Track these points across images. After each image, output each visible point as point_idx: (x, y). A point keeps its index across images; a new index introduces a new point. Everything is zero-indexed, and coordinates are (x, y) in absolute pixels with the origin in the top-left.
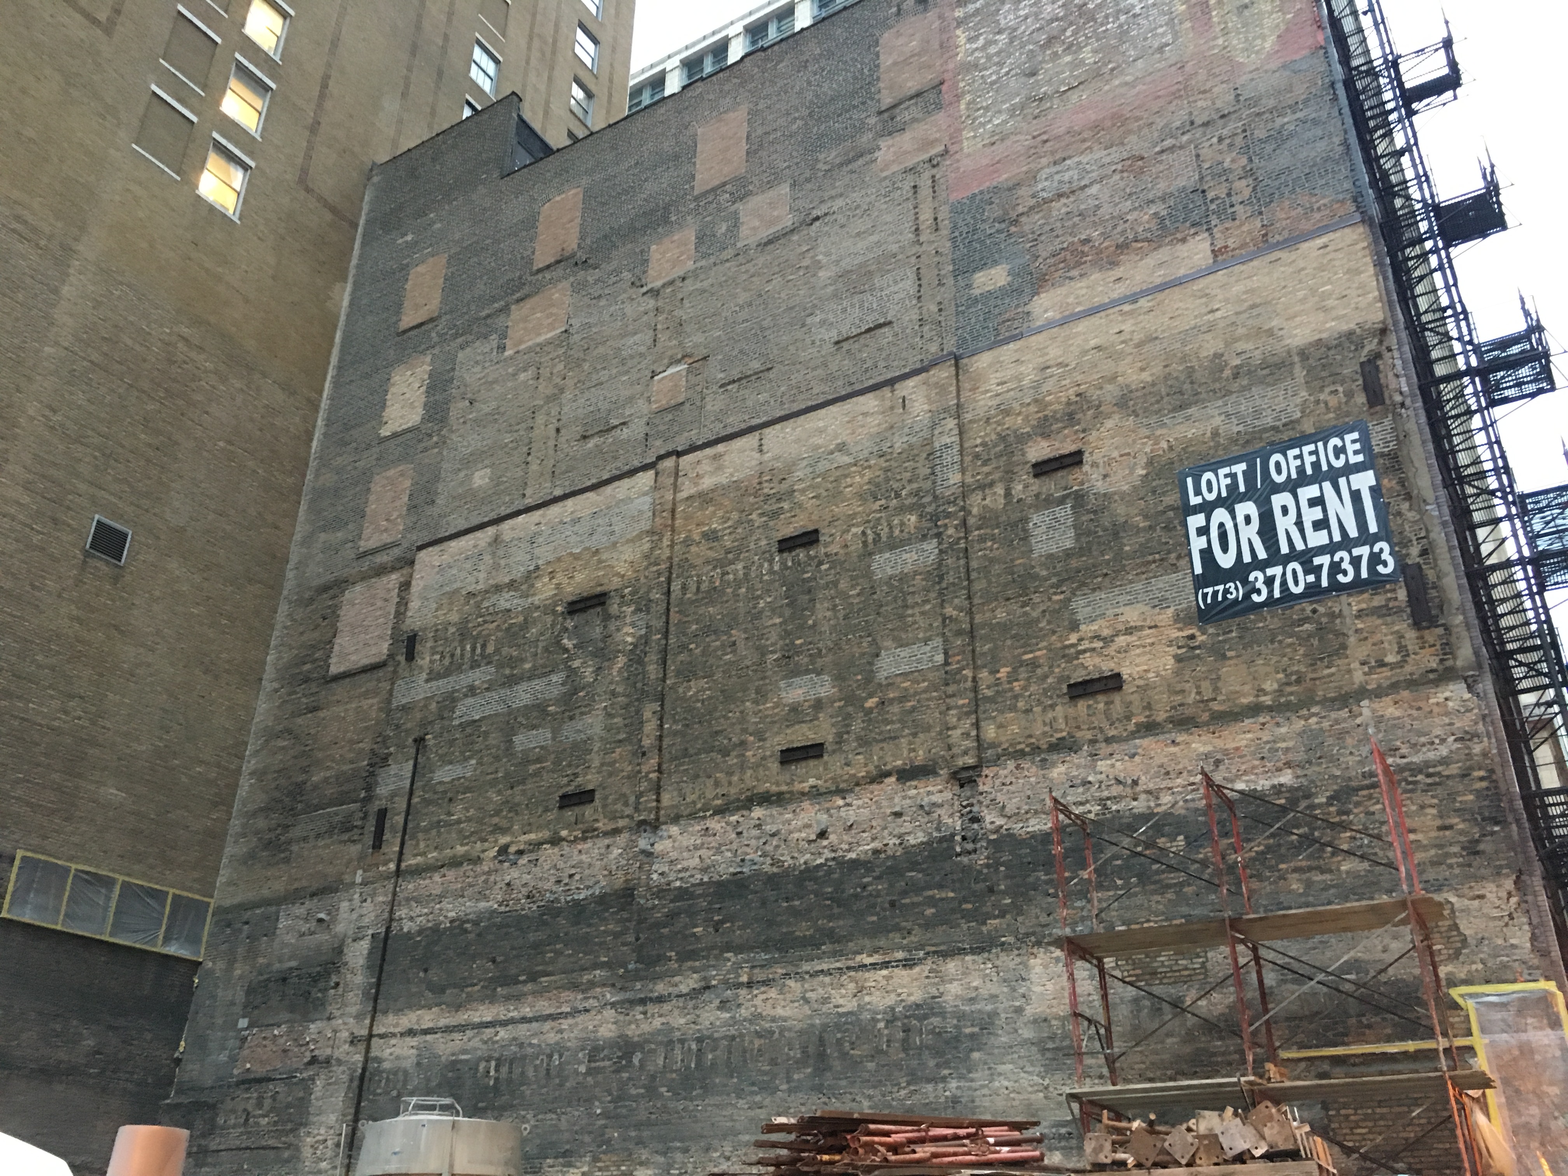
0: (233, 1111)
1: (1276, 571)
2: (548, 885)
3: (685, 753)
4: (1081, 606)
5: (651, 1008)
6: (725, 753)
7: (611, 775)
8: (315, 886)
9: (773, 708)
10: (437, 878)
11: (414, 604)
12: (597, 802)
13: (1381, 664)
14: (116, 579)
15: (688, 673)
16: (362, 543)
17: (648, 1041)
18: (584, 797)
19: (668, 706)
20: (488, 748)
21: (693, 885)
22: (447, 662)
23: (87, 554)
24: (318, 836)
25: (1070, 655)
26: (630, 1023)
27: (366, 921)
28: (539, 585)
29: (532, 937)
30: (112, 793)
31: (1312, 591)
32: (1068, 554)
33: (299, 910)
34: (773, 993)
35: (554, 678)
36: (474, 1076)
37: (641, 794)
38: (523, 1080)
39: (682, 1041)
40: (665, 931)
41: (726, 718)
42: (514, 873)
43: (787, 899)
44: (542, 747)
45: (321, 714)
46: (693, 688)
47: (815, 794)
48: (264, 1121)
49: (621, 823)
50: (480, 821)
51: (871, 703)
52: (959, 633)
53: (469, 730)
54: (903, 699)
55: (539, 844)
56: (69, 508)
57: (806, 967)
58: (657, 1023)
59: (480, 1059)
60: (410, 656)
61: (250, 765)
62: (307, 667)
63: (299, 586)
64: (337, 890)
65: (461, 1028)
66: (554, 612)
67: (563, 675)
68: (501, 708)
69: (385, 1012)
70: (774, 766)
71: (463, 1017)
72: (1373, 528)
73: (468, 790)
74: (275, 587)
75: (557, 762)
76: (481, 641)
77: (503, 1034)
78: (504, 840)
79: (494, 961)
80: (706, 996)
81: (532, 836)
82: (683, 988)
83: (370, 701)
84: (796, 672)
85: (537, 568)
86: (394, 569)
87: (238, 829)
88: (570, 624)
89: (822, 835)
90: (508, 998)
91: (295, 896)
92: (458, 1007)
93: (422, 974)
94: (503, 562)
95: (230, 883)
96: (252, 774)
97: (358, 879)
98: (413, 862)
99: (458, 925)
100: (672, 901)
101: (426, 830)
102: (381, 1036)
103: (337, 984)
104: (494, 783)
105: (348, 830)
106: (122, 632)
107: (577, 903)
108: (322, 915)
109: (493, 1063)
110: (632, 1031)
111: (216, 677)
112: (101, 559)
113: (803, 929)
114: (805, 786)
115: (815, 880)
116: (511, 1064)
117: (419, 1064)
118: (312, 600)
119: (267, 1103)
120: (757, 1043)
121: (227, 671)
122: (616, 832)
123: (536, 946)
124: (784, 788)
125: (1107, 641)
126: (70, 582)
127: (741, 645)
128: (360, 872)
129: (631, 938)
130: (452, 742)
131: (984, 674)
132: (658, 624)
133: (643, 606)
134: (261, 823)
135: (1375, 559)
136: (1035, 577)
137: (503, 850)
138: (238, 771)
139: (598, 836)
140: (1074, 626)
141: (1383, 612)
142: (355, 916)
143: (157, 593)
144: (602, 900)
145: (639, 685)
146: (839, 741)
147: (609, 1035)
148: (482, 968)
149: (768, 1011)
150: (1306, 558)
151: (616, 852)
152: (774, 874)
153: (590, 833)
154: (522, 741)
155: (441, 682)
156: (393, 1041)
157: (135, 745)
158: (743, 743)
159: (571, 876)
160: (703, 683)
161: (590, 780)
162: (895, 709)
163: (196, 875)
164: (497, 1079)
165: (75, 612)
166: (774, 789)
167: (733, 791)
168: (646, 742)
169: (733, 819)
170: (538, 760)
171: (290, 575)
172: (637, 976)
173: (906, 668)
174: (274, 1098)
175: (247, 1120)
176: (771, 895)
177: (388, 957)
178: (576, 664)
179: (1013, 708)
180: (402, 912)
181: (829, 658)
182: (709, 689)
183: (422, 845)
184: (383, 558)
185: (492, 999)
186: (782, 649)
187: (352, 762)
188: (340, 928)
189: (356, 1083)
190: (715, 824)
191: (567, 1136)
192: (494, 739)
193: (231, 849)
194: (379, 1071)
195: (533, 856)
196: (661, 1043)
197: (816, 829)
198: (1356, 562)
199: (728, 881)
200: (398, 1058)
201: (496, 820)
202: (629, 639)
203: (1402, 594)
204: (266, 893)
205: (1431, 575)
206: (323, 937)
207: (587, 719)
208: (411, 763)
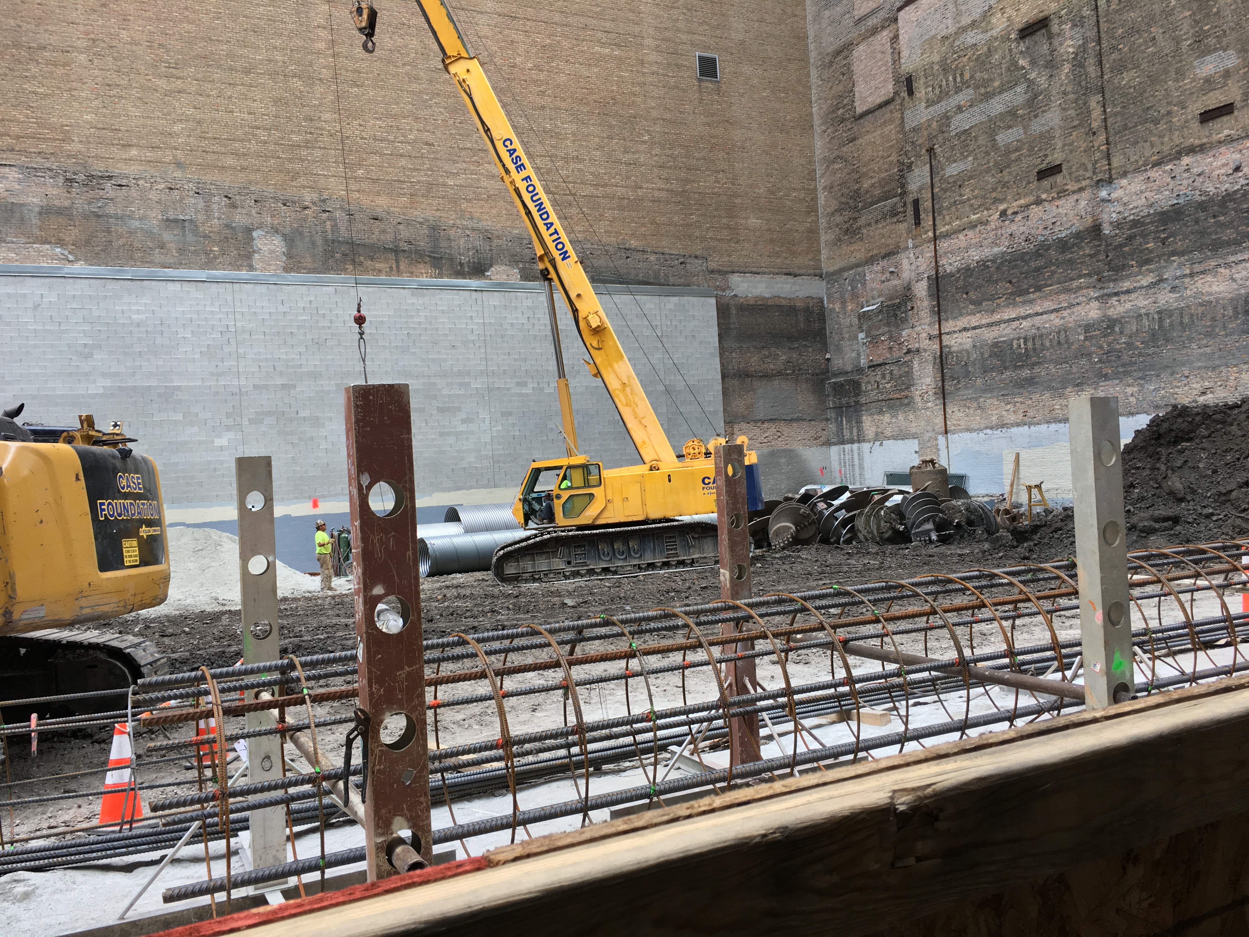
0: (869, 382)
2: (1040, 231)
3: (1126, 127)
5: (1123, 298)
6: (1156, 122)
7: (1071, 151)
8: (883, 251)
9: (1191, 82)
10: (961, 236)
11: (905, 54)
12: (1064, 172)
14: (718, 91)
15: (1120, 68)
16: (856, 13)
17: (1123, 317)
18: (1055, 170)
19: (1107, 96)
20: (979, 147)
21: (1142, 217)
22: (937, 91)
23: (700, 80)
24: (877, 222)
26: (1110, 308)
27: (922, 269)
28: (994, 21)
29: (1033, 264)
30: (753, 221)
33: (877, 268)
34: (1209, 278)
35: (1019, 89)
36: (1011, 348)
37: (1096, 162)
38: (1043, 347)
39: (1147, 315)
40: (1127, 249)
41: (1154, 96)
42: (1014, 227)
43: (1214, 216)
44: (1018, 141)
45: (858, 142)
46: (1126, 78)
47: (1230, 140)
48: (888, 386)
49: (1084, 183)
50: (984, 197)
53: (963, 138)
55: (1028, 206)
56: (682, 55)
57: (1232, 258)
58: (1128, 306)
59: (1013, 339)
60: (911, 92)
61: (821, 183)
62: (841, 111)
63: (820, 54)
64: (898, 253)
65: (998, 323)
66: (1009, 39)
67: (1025, 85)
68: (984, 118)
69: (947, 320)
70: (1195, 125)
71: (997, 317)
73: (971, 178)
74: (804, 60)
75: (1030, 149)
76: (959, 72)
77: (1025, 324)
78: (1002, 207)
79: (1010, 282)
80: (1162, 285)
81: (1022, 202)
82: (1144, 283)
83: (889, 128)
84: (1208, 51)
85: (991, 7)
86: (883, 28)
87: (825, 225)
88: (1022, 47)
89: (1237, 169)
90: (1024, 303)
91: (870, 260)
92: (993, 312)
93: (965, 296)
94: (963, 8)
95: (829, 258)
96: (825, 188)
97: (910, 245)
98: (943, 229)
99: (983, 264)
100: (1128, 230)
101: (948, 208)
102: (948, 334)
103: (913, 308)
104: (988, 170)
105: (895, 215)
106: (731, 124)
107: (1060, 240)
108: (892, 269)
109: (1022, 341)
110: (1110, 312)
111: (787, 132)
112: (707, 81)
113: (1229, 234)
114: (1222, 136)
115: (1234, 200)
116: (1034, 340)
117: (974, 346)
118: (831, 63)
119: (888, 377)
120: (1200, 310)
121: (793, 127)
122: (1081, 190)
123: (1038, 269)
124: (1205, 140)
126: (696, 102)
127: (1159, 38)
128: (910, 241)
129: (1102, 257)
130: (953, 148)
132: (1091, 34)
133: (1078, 22)
134: (838, 219)
137: (1003, 213)
138: (815, 189)
139: (1069, 194)
142: (913, 267)
143: (742, 91)
144: (1078, 235)
145: (1083, 83)
146: (1246, 99)
147: (1096, 316)
148: (1003, 287)
149: (1206, 289)
151: (1083, 203)
152: (1203, 201)
153: (1062, 193)
154: (1004, 138)
155: (936, 107)
156: (955, 336)
157: (757, 190)
158: (1169, 113)
159: (1053, 223)
160: (1133, 73)
161: (1057, 157)
163: (809, 257)
164: (1026, 349)
165: (705, 120)
166: (1197, 142)
167: (1166, 148)
168: (1095, 125)
169: (1168, 168)
170: (1017, 150)
171: (812, 47)
172: (1110, 280)
174: (891, 373)
175: (878, 386)
176: (1201, 215)
177: (941, 288)
178: (1033, 76)
180: (943, 261)
181: (1235, 35)
182: (1138, 77)
183: (947, 218)
184: (872, 22)
185: (1015, 304)
186: (1193, 35)
187: (886, 171)
188: (906, 275)
189: (938, 361)
190: (1154, 174)
191: (1077, 375)
192: (983, 140)
193: (825, 237)
194: (950, 353)
195: (1025, 214)
196: (1133, 317)
197: (1232, 166)
199: (1168, 211)
200: (960, 344)
201: (994, 195)
202: (1071, 50)
204: (853, 260)
206: (895, 282)
207: (1048, 115)
208: (928, 166)
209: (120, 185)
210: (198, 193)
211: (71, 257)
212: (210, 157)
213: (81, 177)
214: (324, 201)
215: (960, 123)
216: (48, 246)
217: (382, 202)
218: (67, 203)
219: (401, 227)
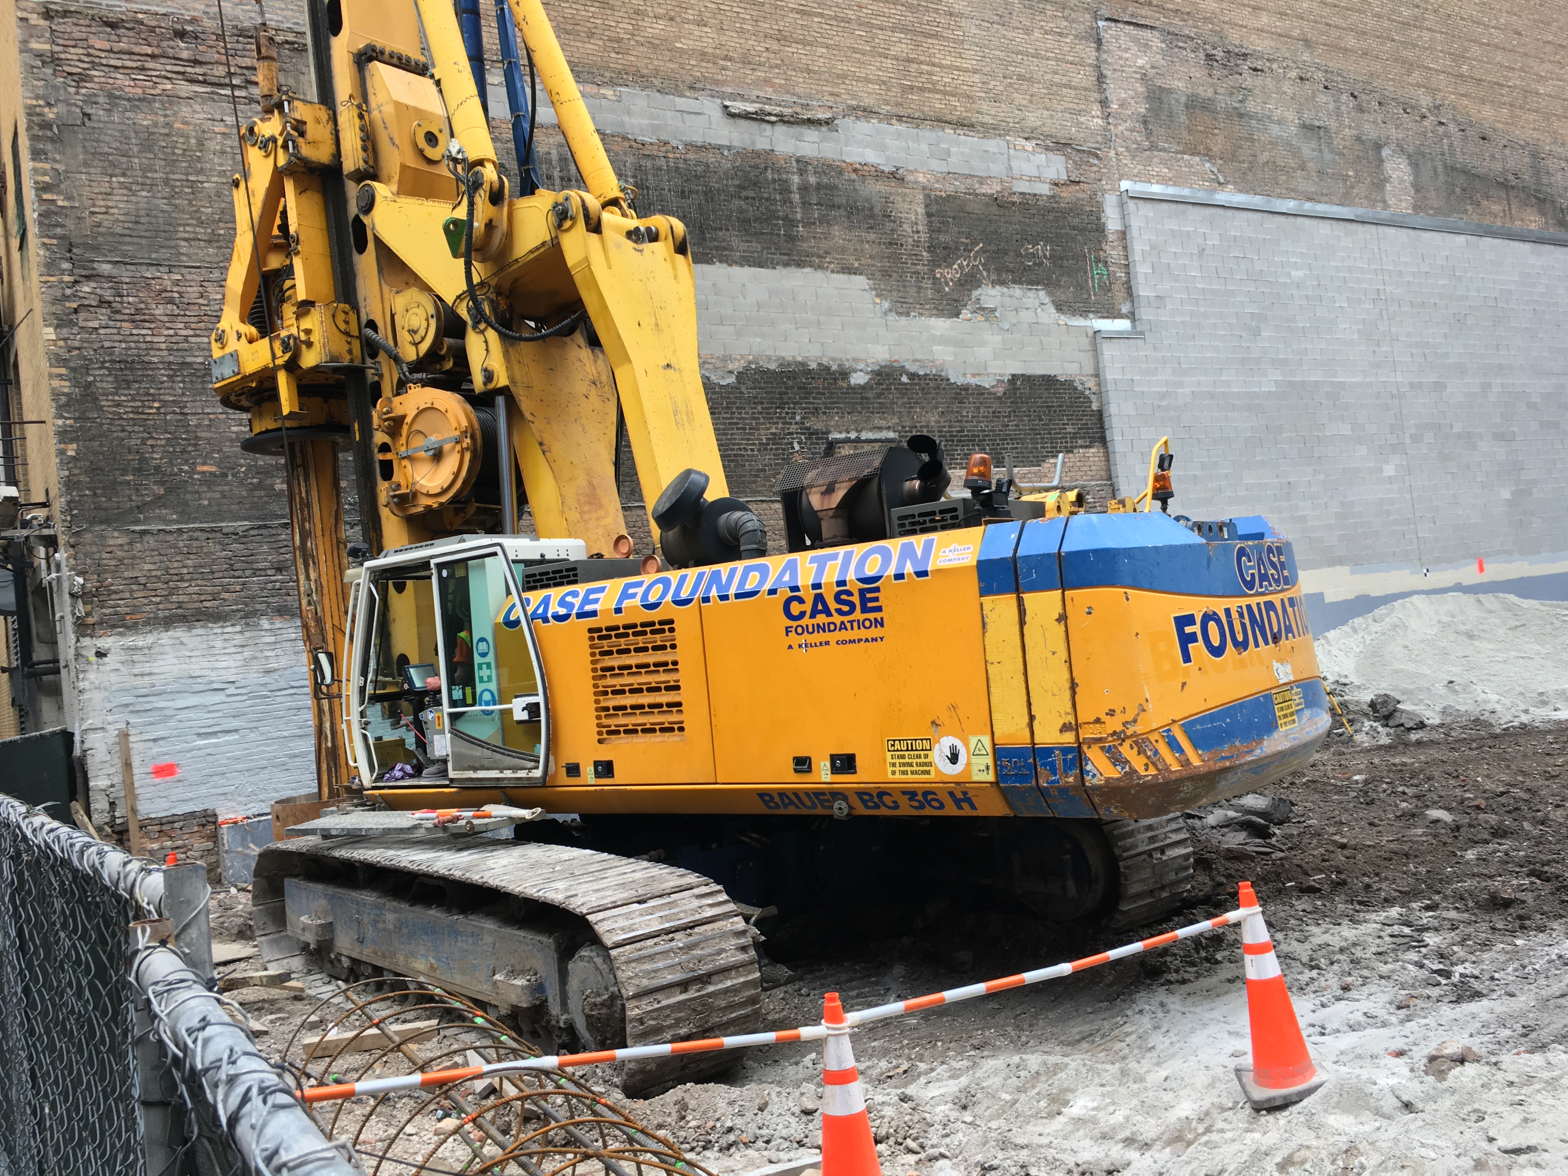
209: (1255, 70)
210: (1326, 88)
211: (1222, 180)
212: (1334, 33)
213: (1219, 54)
214: (1437, 107)
216: (1197, 159)
217: (1487, 112)
218: (1210, 93)
219: (1507, 152)
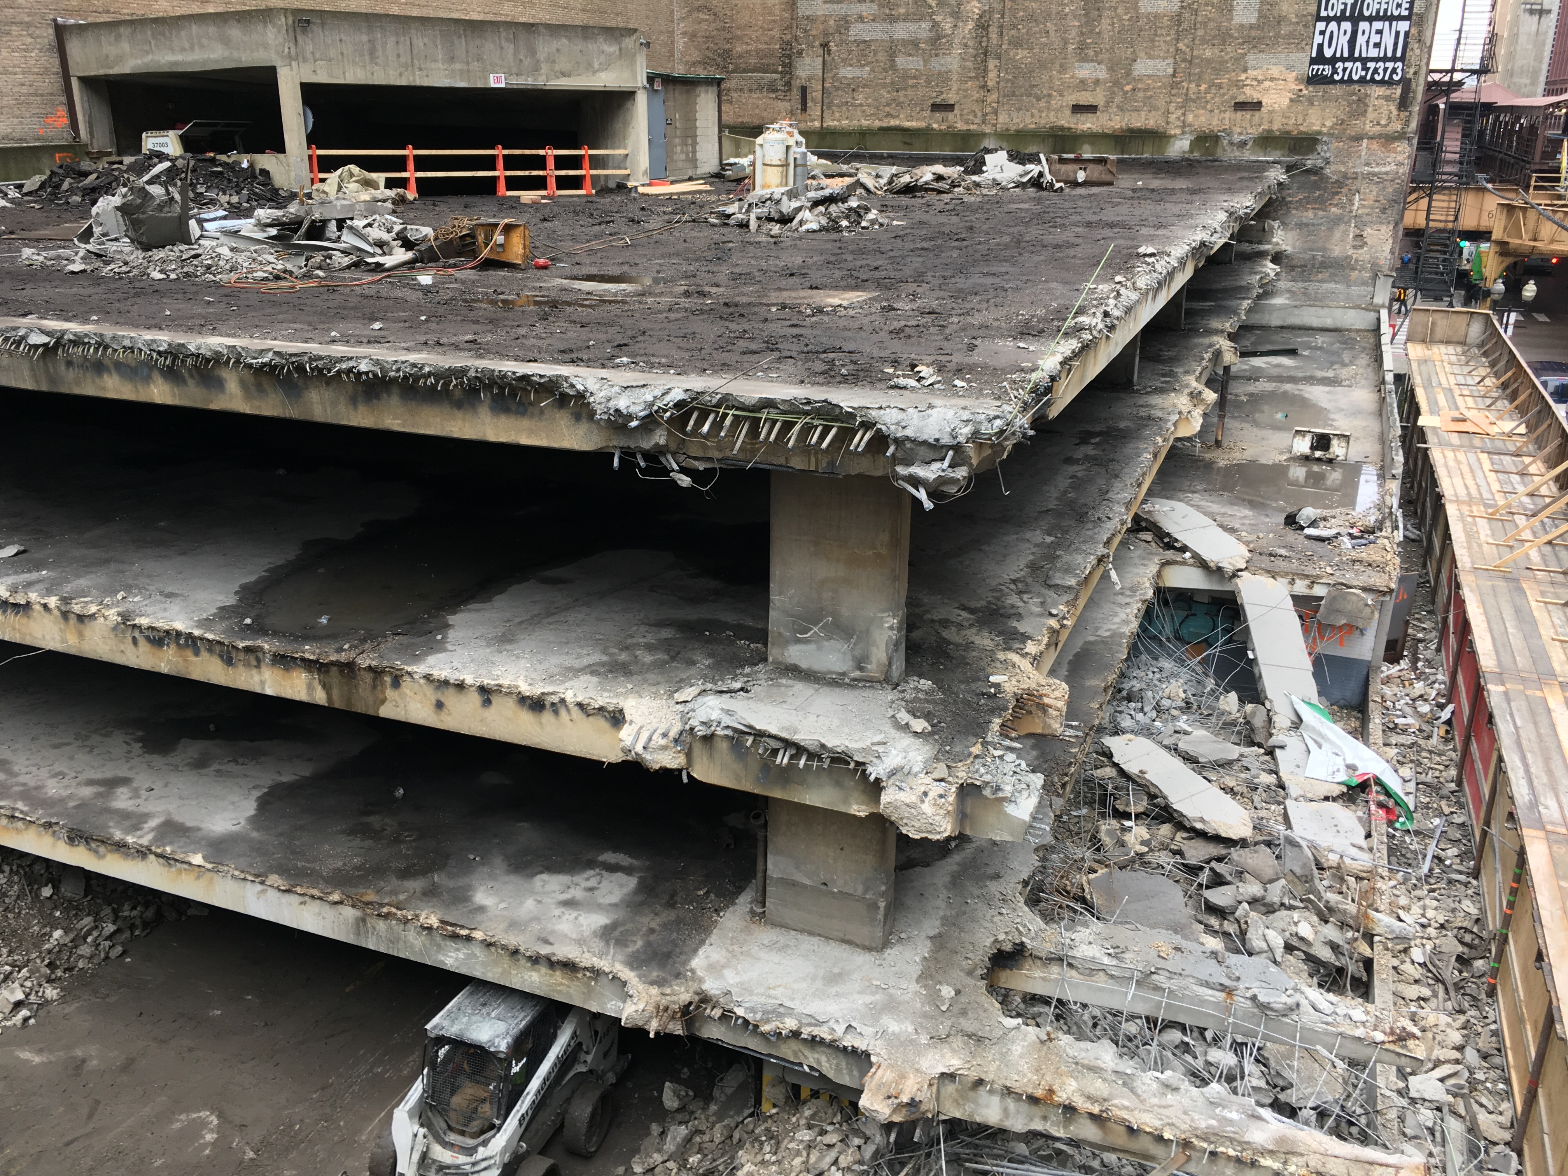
1: (1349, 65)
3: (1014, 94)
4: (1251, 59)
6: (1039, 99)
7: (964, 97)
9: (1070, 78)
12: (956, 111)
13: (1378, 124)
15: (1016, 43)
18: (950, 107)
19: (1003, 63)
20: (877, 61)
25: (1239, 85)
31: (1362, 80)
32: (1251, 27)
35: (923, 25)
37: (987, 114)
41: (1040, 78)
44: (917, 70)
46: (1021, 54)
47: (1090, 132)
49: (972, 126)
50: (877, 108)
51: (1128, 88)
52: (1184, 60)
54: (1146, 90)
61: (680, 27)
67: (929, 24)
68: (885, 37)
70: (1068, 112)
72: (1399, 54)
73: (866, 86)
75: (928, 82)
78: (894, 122)
81: (914, 123)
84: (1085, 59)
101: (839, 106)
104: (884, 86)
105: (773, 91)
114: (1085, 127)
122: (969, 131)
124: (1073, 126)
125: (1260, 82)
127: (1052, 33)
130: (850, 52)
131: (1193, 85)
135: (1394, 71)
136: (1231, 36)
138: (672, 31)
139: (958, 131)
140: (1245, 70)
141: (1388, 98)
145: (984, 44)
146: (1107, 105)
150: (1364, 61)
153: (952, 128)
154: (902, 62)
155: (835, 6)
158: (1049, 95)
160: (1026, 52)
161: (951, 97)
162: (1141, 94)
166: (1067, 125)
167: (1043, 122)
168: (990, 84)
170: (915, 77)
173: (1150, 72)
178: (938, 18)
179: (1204, 108)
181: (1107, 56)
182: (1030, 57)
183: (837, 115)
186: (1078, 43)
187: (766, 43)
192: (882, 56)
198: (1385, 70)
201: (887, 109)
202: (976, 11)
203: (1399, 91)
205: (1414, 84)
207: (949, 59)
208: (820, 59)
215: (858, 31)
